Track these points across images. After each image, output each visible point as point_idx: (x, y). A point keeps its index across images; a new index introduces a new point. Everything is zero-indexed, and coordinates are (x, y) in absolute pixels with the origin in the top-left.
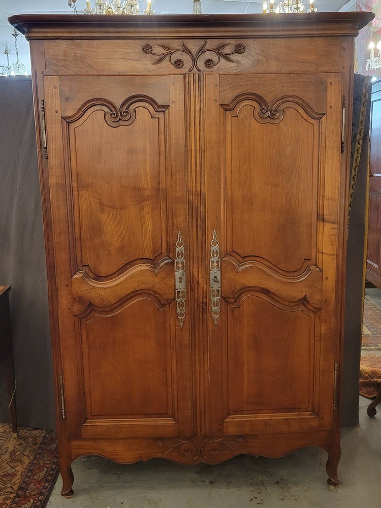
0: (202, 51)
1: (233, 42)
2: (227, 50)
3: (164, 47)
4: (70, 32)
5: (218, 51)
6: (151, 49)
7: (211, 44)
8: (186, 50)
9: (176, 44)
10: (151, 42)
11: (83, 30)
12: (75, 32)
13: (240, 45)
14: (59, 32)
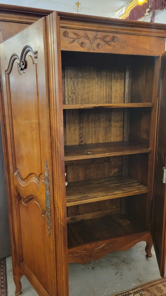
0: (95, 38)
1: (111, 35)
2: (108, 39)
3: (75, 34)
4: (20, 18)
5: (103, 39)
6: (68, 34)
7: (100, 35)
8: (87, 37)
9: (81, 33)
10: (68, 30)
11: (28, 17)
12: (23, 19)
13: (114, 37)
14: (13, 18)
